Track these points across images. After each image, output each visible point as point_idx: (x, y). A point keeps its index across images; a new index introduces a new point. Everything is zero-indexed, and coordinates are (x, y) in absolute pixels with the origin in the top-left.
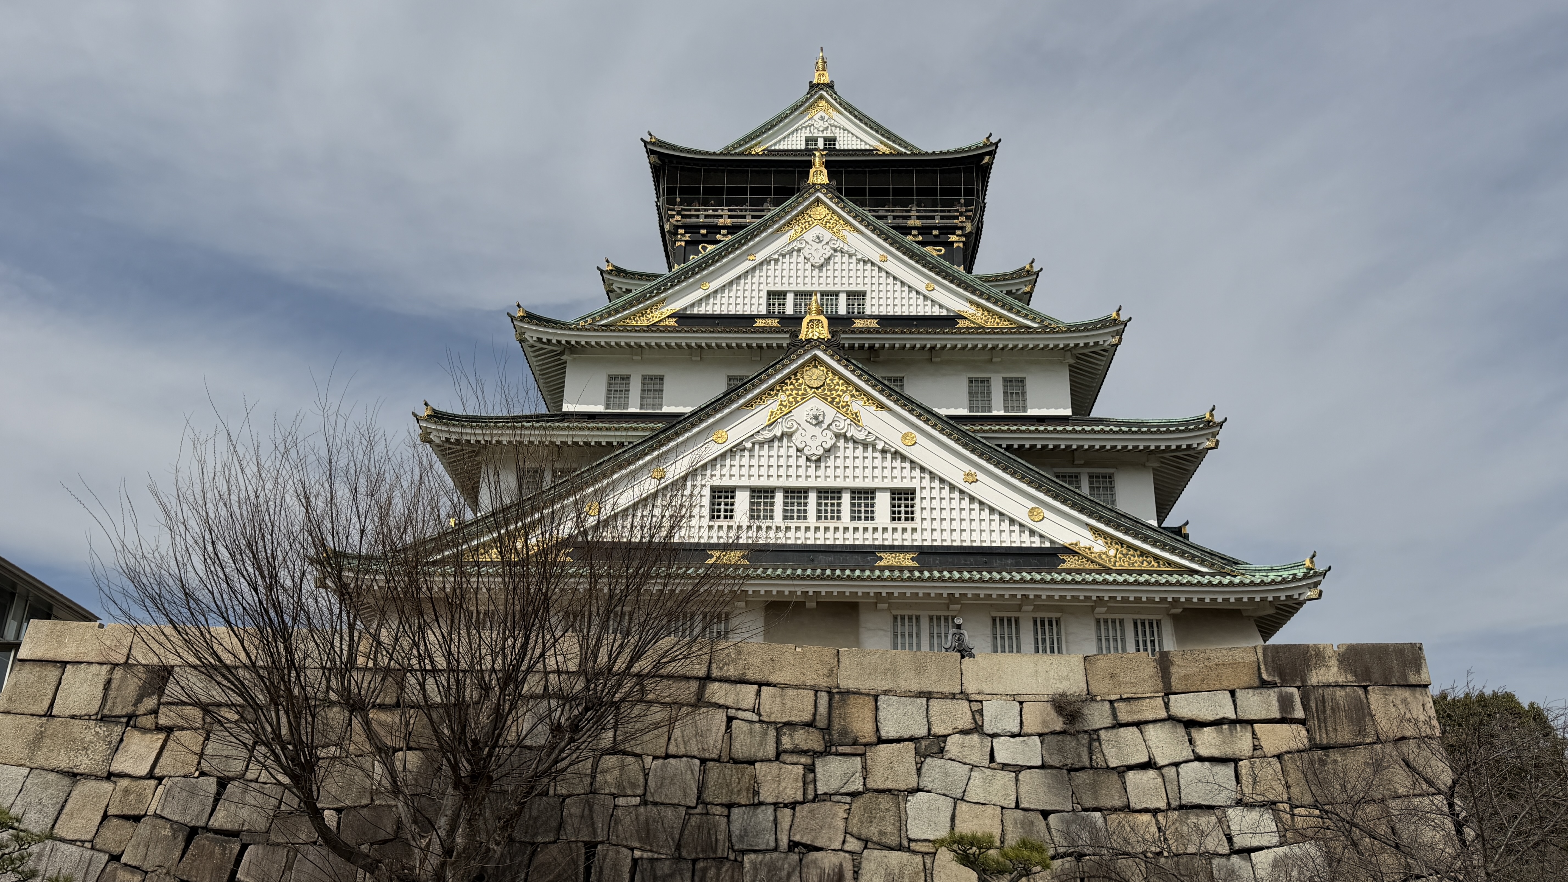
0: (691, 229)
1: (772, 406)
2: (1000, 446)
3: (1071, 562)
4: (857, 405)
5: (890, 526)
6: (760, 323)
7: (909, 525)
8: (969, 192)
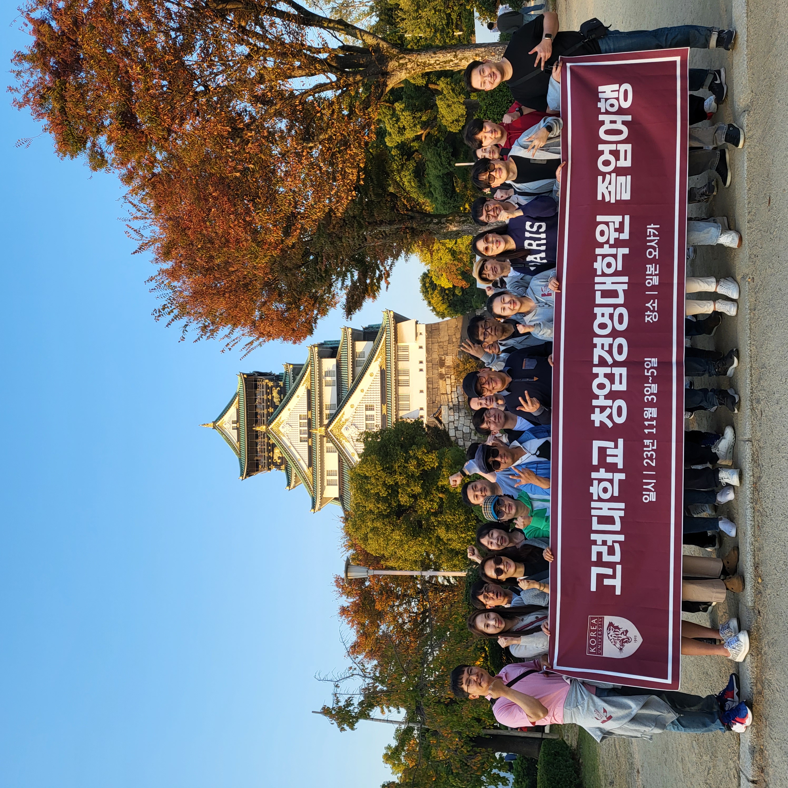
0: (269, 464)
1: (343, 442)
2: (352, 383)
3: (384, 367)
4: (343, 420)
5: (375, 411)
6: (310, 444)
7: (375, 406)
8: (256, 381)
